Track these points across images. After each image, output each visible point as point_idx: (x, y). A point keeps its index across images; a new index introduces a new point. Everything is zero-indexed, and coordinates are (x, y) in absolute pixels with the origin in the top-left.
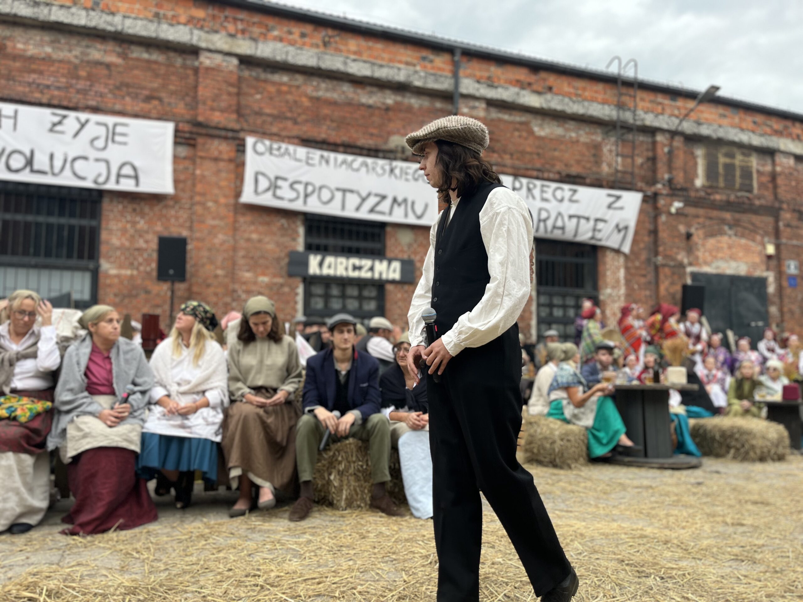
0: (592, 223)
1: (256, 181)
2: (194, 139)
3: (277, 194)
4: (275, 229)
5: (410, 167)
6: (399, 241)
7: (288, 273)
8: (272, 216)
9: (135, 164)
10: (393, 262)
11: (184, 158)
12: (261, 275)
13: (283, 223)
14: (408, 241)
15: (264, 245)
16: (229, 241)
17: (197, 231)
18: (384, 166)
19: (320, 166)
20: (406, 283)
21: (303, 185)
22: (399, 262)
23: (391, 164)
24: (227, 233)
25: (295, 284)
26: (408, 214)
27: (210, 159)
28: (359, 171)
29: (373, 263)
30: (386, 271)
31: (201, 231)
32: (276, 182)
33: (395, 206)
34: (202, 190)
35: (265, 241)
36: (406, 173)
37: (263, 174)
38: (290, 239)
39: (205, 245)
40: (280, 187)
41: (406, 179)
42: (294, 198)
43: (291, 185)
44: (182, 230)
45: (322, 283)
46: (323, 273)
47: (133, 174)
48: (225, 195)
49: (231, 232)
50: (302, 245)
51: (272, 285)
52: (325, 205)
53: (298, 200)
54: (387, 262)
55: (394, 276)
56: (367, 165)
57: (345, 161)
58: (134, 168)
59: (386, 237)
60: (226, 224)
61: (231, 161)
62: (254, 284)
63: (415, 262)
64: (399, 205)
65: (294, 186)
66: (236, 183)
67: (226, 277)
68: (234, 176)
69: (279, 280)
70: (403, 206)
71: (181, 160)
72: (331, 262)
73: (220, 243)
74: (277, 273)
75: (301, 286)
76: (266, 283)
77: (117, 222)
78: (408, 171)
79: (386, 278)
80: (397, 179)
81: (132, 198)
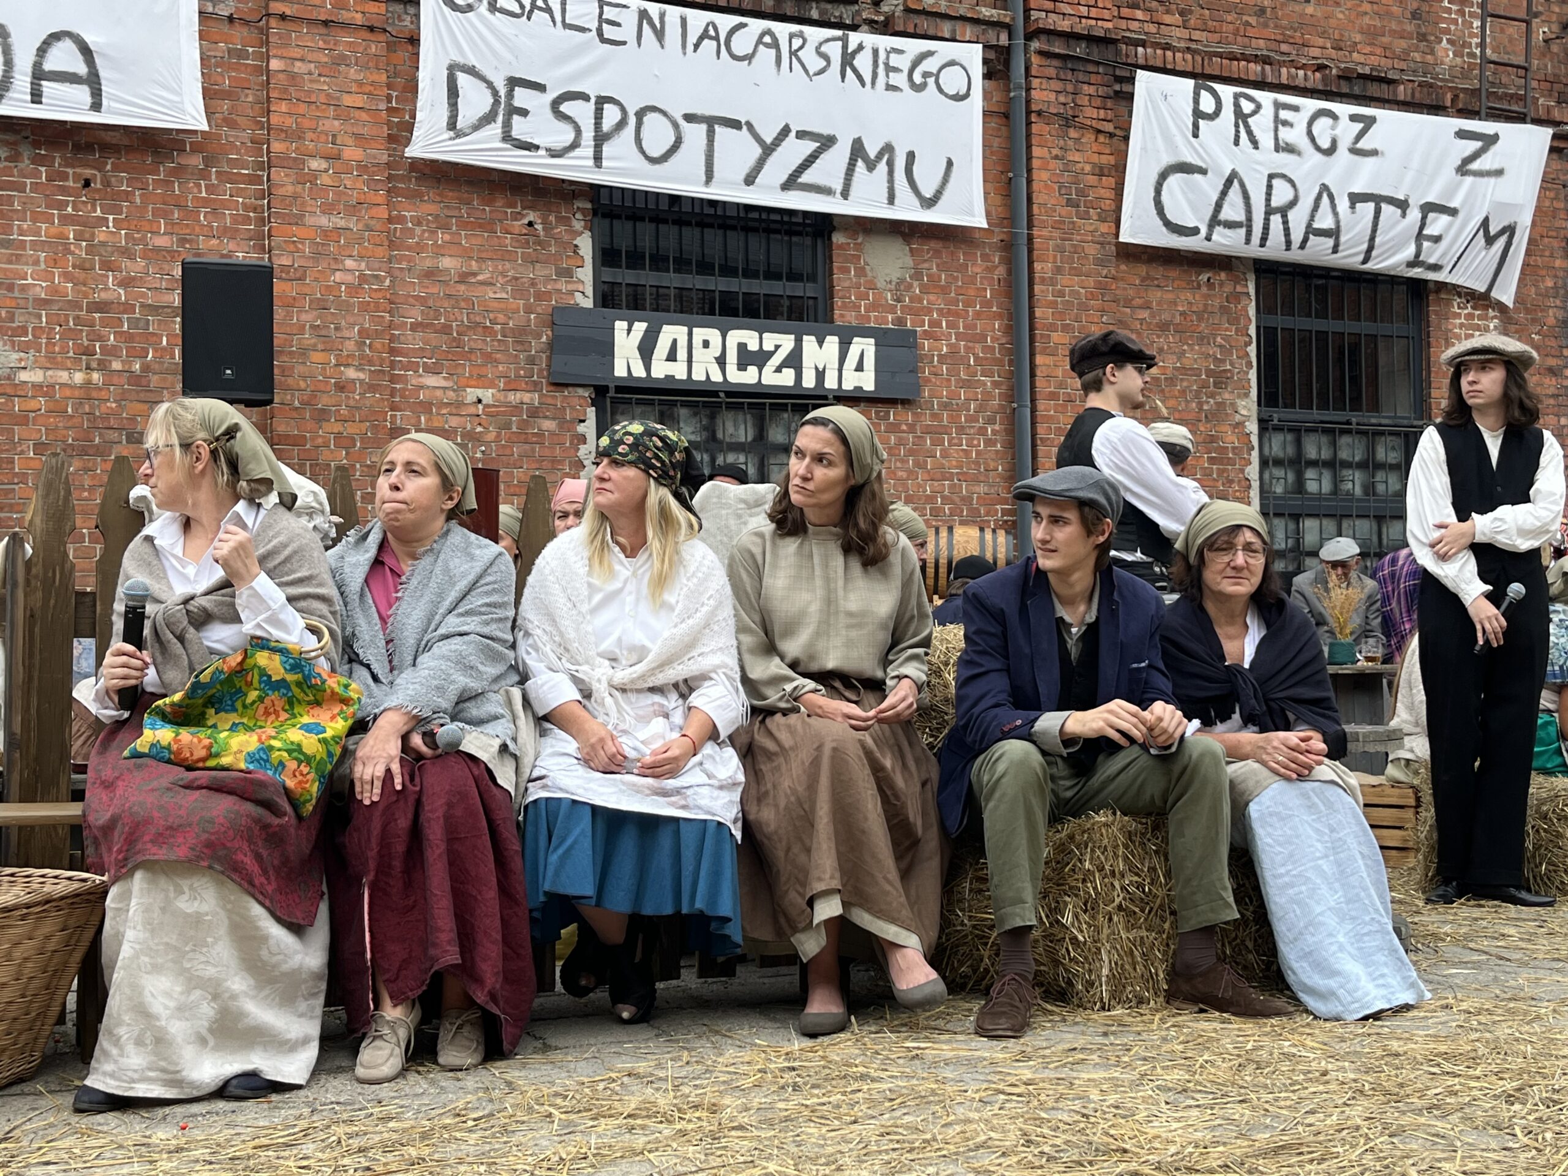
0: (1414, 215)
1: (453, 92)
3: (515, 134)
4: (508, 241)
5: (900, 52)
6: (870, 274)
7: (549, 374)
8: (499, 203)
9: (89, 39)
10: (856, 340)
11: (231, 19)
12: (473, 383)
13: (530, 224)
14: (895, 275)
15: (479, 291)
16: (376, 276)
17: (280, 248)
18: (823, 49)
19: (639, 45)
20: (892, 402)
21: (591, 106)
22: (872, 341)
23: (845, 41)
24: (370, 254)
25: (573, 408)
26: (898, 193)
27: (311, 22)
28: (754, 61)
29: (799, 342)
30: (836, 366)
31: (292, 247)
32: (510, 94)
33: (857, 169)
34: (290, 122)
35: (480, 278)
36: (889, 69)
37: (472, 71)
38: (551, 271)
39: (307, 290)
40: (524, 113)
41: (890, 87)
42: (567, 144)
43: (556, 104)
44: (232, 246)
45: (651, 403)
46: (654, 375)
47: (82, 69)
48: (358, 137)
49: (380, 251)
50: (589, 291)
51: (504, 413)
52: (657, 166)
53: (577, 152)
54: (836, 339)
55: (859, 379)
56: (775, 45)
57: (712, 33)
58: (86, 51)
59: (832, 262)
60: (367, 225)
61: (371, 29)
62: (454, 411)
63: (915, 338)
64: (871, 166)
65: (565, 108)
66: (389, 99)
67: (372, 388)
68: (384, 78)
69: (527, 397)
70: (882, 167)
71: (225, 28)
72: (675, 342)
73: (349, 286)
74: (518, 376)
75: (591, 412)
76: (487, 406)
77: (34, 220)
78: (895, 60)
79: (836, 387)
80: (863, 85)
81: (78, 148)
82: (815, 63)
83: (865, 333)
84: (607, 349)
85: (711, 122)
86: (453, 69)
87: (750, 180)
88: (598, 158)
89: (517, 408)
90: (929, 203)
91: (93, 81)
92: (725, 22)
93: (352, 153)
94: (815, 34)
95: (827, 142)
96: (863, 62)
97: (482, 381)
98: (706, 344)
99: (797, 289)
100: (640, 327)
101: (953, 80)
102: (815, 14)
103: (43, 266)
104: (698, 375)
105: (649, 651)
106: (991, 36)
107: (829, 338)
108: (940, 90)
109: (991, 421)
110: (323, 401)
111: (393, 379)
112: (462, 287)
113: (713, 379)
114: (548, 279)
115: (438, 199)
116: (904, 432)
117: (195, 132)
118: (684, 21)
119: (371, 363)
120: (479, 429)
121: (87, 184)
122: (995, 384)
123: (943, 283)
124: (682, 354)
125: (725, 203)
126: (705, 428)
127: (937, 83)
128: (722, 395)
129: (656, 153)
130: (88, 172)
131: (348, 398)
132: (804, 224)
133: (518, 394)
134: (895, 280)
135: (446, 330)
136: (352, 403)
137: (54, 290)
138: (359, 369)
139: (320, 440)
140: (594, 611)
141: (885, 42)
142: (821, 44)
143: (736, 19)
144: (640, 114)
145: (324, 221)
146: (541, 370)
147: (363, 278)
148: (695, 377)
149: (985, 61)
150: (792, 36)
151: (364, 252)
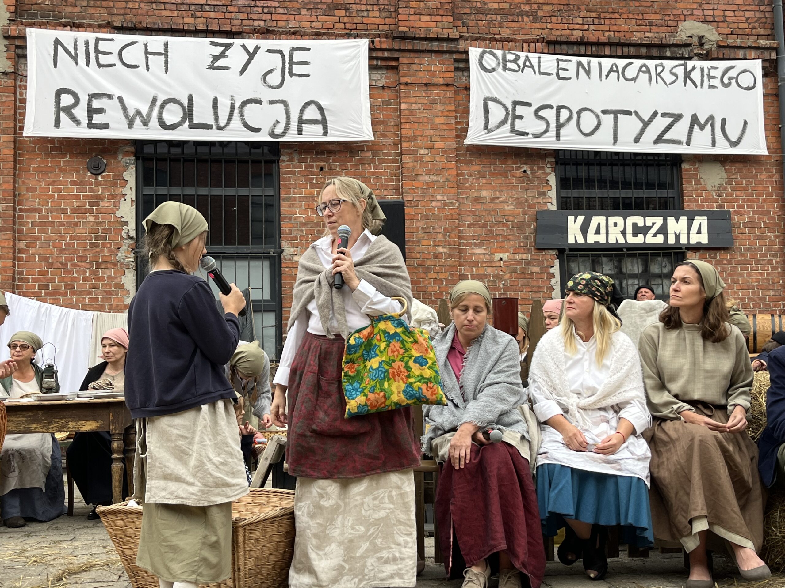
1: (486, 111)
2: (397, 59)
3: (517, 128)
4: (514, 181)
5: (716, 68)
6: (703, 183)
7: (535, 244)
8: (509, 162)
9: (322, 103)
10: (696, 217)
11: (383, 87)
12: (498, 251)
13: (525, 171)
14: (717, 183)
15: (500, 206)
16: (451, 203)
17: (407, 192)
18: (674, 71)
19: (578, 78)
20: (718, 249)
21: (554, 111)
22: (706, 218)
23: (685, 66)
24: (448, 192)
25: (547, 260)
26: (717, 140)
27: (419, 85)
28: (637, 80)
29: (665, 220)
30: (686, 232)
31: (412, 192)
32: (514, 109)
33: (694, 130)
34: (410, 133)
35: (501, 199)
36: (710, 77)
37: (495, 100)
38: (535, 193)
39: (419, 211)
40: (521, 117)
41: (711, 87)
42: (542, 131)
43: (536, 112)
44: (385, 193)
45: (587, 256)
46: (589, 241)
47: (319, 117)
48: (442, 137)
49: (454, 191)
50: (555, 202)
51: (513, 265)
52: (588, 137)
53: (548, 134)
54: (685, 218)
55: (699, 238)
56: (648, 71)
57: (615, 69)
58: (321, 109)
59: (682, 178)
60: (447, 179)
61: (447, 85)
62: (489, 265)
63: (730, 215)
64: (702, 128)
65: (542, 113)
66: (456, 117)
67: (450, 256)
68: (453, 108)
69: (524, 256)
70: (708, 128)
71: (381, 91)
72: (599, 224)
73: (439, 208)
74: (520, 246)
75: (557, 262)
76: (505, 262)
77: (300, 188)
78: (713, 73)
79: (686, 242)
80: (696, 86)
81: (317, 153)
82: (669, 78)
83: (701, 214)
84: (564, 230)
85: (616, 113)
86: (486, 101)
87: (637, 140)
88: (558, 136)
89: (520, 262)
90: (735, 144)
91: (324, 122)
92: (621, 63)
93: (439, 145)
94: (669, 64)
95: (678, 117)
96: (696, 76)
97: (502, 249)
98: (616, 225)
99: (663, 193)
100: (581, 218)
101: (746, 80)
102: (668, 54)
103: (303, 208)
104: (612, 241)
105: (597, 390)
106: (767, 55)
107: (681, 218)
108: (739, 86)
109: (775, 256)
110: (428, 263)
111: (460, 251)
112: (492, 205)
113: (620, 242)
114: (534, 198)
115: (480, 163)
116: (725, 264)
117: (368, 141)
118: (600, 64)
119: (449, 244)
120: (501, 273)
121: (322, 169)
122: (776, 237)
123: (744, 185)
124: (603, 230)
125: (623, 153)
126: (616, 267)
127: (737, 82)
128: (625, 250)
129: (587, 131)
130: (322, 164)
131: (439, 261)
132: (666, 160)
133: (520, 255)
134: (717, 185)
135: (485, 226)
136: (441, 263)
137: (308, 218)
138: (444, 247)
139: (427, 282)
140: (568, 369)
141: (706, 64)
142: (672, 69)
143: (627, 61)
144: (579, 113)
145: (427, 178)
146: (531, 243)
147: (445, 204)
148: (610, 242)
149: (764, 68)
150: (656, 66)
151: (445, 192)
